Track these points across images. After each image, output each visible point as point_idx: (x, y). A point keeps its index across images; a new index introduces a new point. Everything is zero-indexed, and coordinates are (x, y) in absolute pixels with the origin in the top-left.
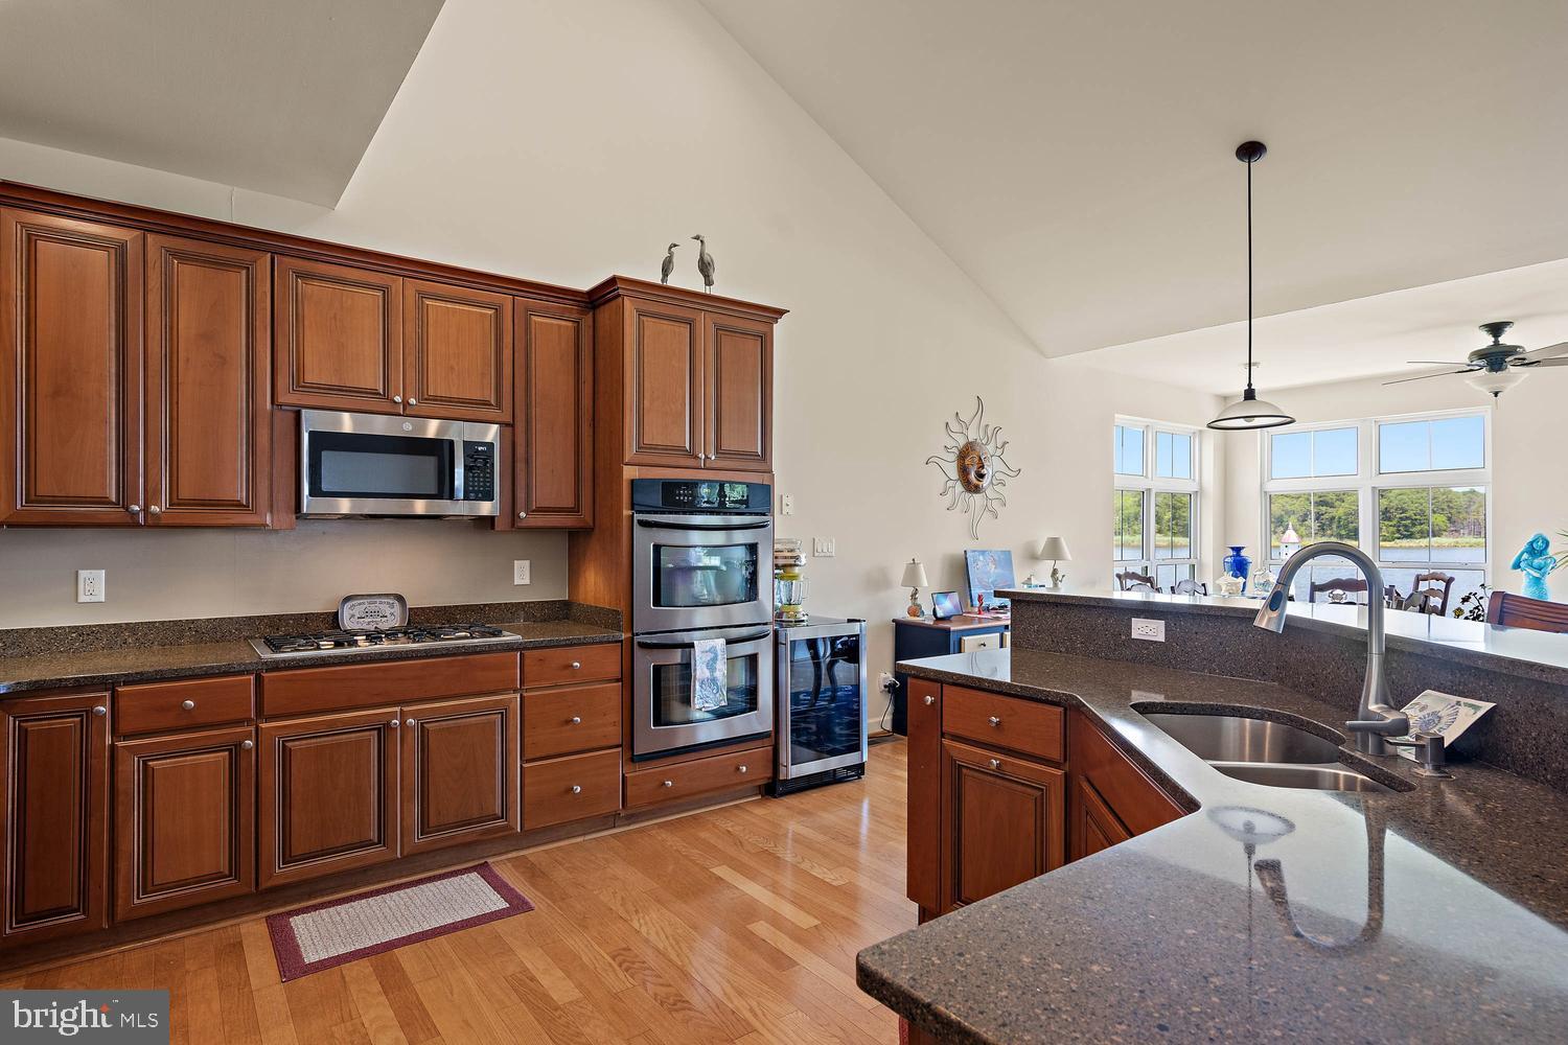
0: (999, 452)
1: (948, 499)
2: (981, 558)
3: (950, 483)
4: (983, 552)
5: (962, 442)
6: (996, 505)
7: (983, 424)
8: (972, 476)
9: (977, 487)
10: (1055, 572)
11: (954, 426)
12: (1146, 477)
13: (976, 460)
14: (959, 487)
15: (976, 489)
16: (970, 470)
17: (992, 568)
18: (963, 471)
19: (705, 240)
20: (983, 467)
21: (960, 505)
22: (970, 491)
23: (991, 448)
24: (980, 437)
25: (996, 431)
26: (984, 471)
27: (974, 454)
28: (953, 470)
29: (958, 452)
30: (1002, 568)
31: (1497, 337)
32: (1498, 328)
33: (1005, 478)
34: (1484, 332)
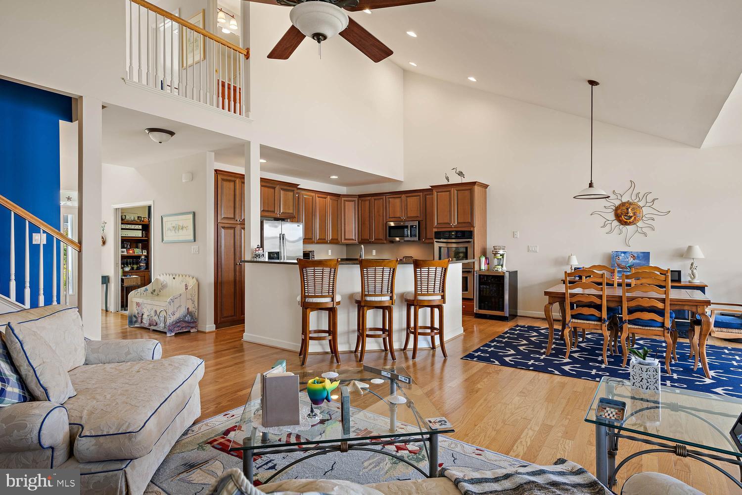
0: (648, 204)
1: (608, 228)
2: (623, 255)
3: (609, 222)
4: (625, 253)
5: (618, 203)
6: (646, 230)
7: (635, 192)
8: (623, 218)
9: (626, 222)
10: (692, 264)
13: (626, 210)
14: (616, 223)
15: (626, 224)
16: (623, 215)
17: (631, 260)
18: (618, 217)
19: (457, 168)
20: (628, 213)
21: (616, 231)
22: (623, 225)
23: (641, 204)
24: (634, 199)
25: (646, 195)
26: (631, 215)
27: (624, 208)
28: (611, 216)
29: (614, 208)
30: (640, 260)
33: (655, 217)
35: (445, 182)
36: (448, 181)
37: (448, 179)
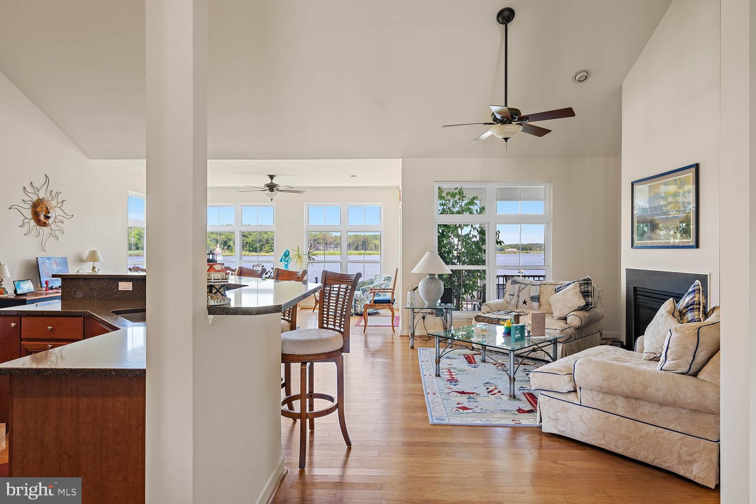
0: (60, 205)
1: (25, 229)
2: (48, 261)
3: (26, 220)
4: (49, 258)
5: (35, 198)
6: (58, 233)
7: (49, 189)
8: (42, 217)
9: (45, 223)
10: (94, 267)
11: (29, 188)
13: (45, 208)
14: (33, 223)
15: (44, 225)
16: (40, 214)
17: (55, 266)
18: (36, 215)
20: (49, 213)
21: (33, 233)
22: (40, 225)
23: (55, 203)
24: (47, 196)
25: (58, 193)
26: (50, 215)
27: (42, 205)
28: (29, 213)
29: (32, 204)
30: (62, 266)
31: (272, 180)
32: (272, 177)
33: (64, 219)
34: (268, 178)
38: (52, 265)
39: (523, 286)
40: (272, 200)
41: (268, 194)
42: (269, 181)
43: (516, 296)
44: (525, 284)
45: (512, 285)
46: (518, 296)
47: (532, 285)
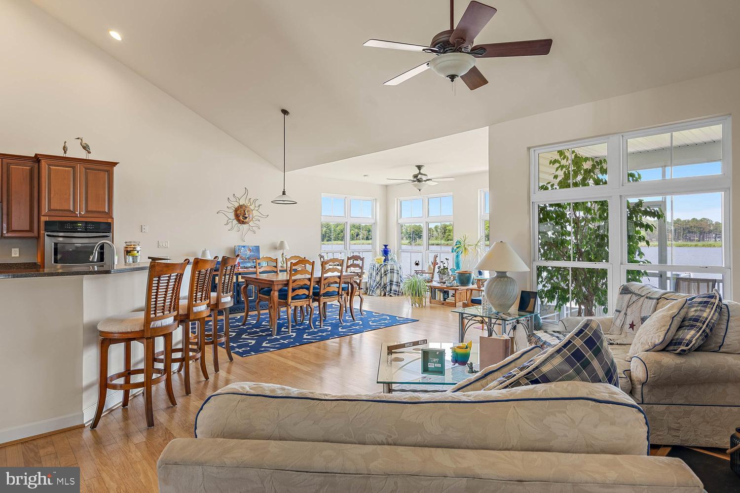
0: (256, 209)
1: (229, 226)
2: (243, 248)
3: (230, 221)
4: (244, 247)
5: (237, 205)
6: (254, 229)
7: (248, 198)
8: (241, 218)
9: (243, 221)
10: (283, 254)
11: (232, 198)
12: (346, 217)
13: (243, 212)
14: (235, 222)
15: (243, 223)
16: (241, 215)
17: (248, 253)
18: (237, 216)
19: (83, 139)
20: (245, 214)
21: (235, 229)
22: (240, 223)
23: (252, 207)
24: (246, 203)
25: (255, 201)
26: (247, 216)
27: (242, 210)
28: (232, 216)
29: (234, 209)
30: (254, 252)
31: (420, 170)
32: (419, 167)
33: (259, 218)
34: (416, 168)
35: (61, 154)
36: (65, 152)
37: (65, 149)
38: (246, 251)
39: (634, 298)
40: (420, 190)
41: (415, 185)
42: (417, 171)
43: (623, 313)
44: (639, 295)
45: (621, 296)
46: (626, 314)
47: (647, 298)
